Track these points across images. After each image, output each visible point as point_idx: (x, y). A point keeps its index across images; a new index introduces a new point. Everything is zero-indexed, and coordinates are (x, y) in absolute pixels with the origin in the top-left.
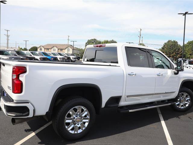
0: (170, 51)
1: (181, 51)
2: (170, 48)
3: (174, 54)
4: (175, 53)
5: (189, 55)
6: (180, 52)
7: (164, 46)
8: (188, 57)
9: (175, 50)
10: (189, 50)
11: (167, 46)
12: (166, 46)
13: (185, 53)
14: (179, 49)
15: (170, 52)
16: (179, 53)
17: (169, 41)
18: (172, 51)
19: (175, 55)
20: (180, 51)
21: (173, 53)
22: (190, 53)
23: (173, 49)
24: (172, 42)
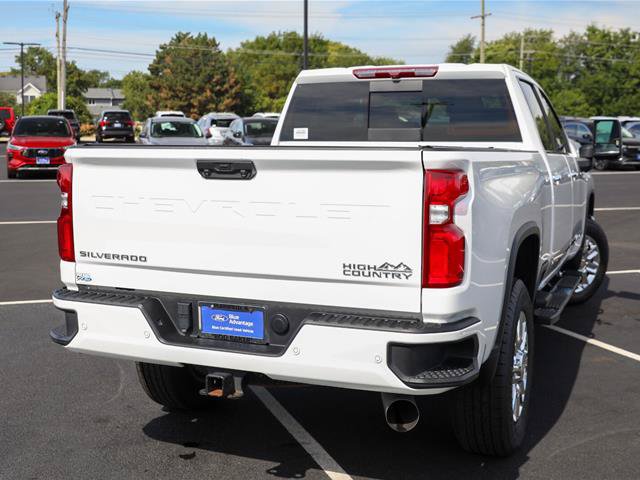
0: (189, 84)
1: (236, 83)
2: (187, 70)
3: (208, 93)
4: (212, 91)
5: (267, 99)
6: (231, 87)
7: (160, 58)
8: (265, 105)
9: (211, 77)
10: (263, 76)
11: (173, 62)
12: (168, 59)
13: (250, 91)
14: (225, 73)
15: (187, 88)
16: (227, 91)
17: (179, 39)
18: (199, 81)
19: (212, 101)
20: (232, 81)
21: (201, 90)
22: (268, 89)
23: (198, 75)
24: (191, 41)
